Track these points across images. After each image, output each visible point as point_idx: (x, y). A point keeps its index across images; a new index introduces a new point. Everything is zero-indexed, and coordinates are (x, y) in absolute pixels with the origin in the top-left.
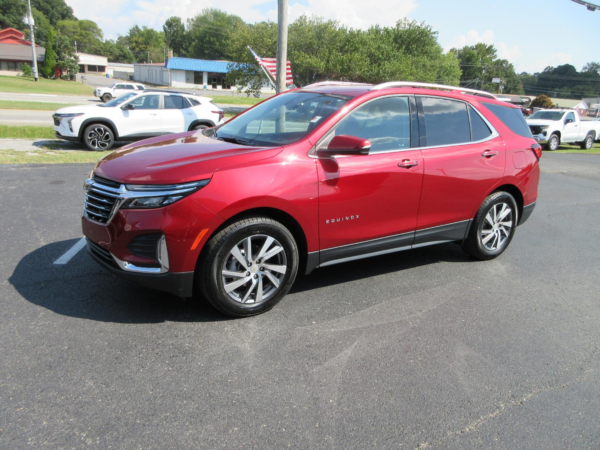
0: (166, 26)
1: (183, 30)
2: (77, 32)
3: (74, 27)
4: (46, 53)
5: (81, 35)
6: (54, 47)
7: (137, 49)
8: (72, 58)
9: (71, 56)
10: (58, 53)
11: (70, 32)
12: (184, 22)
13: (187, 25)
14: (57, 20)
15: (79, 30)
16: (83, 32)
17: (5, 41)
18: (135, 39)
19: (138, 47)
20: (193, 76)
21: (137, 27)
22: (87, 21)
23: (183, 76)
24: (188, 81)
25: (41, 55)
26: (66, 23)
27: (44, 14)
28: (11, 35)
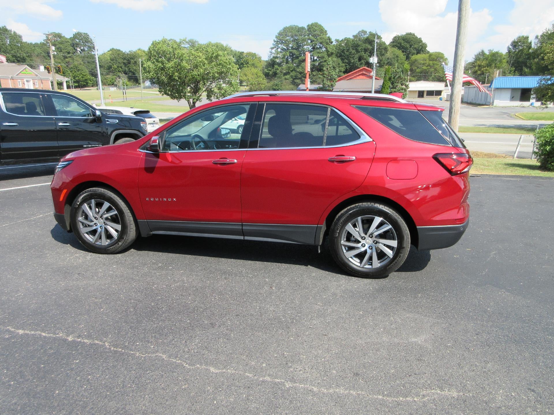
0: (510, 47)
1: (530, 47)
2: (426, 63)
3: (424, 60)
4: (383, 84)
5: (429, 65)
6: (390, 79)
7: (479, 72)
8: (404, 87)
9: (402, 85)
10: (392, 84)
11: (421, 64)
12: (532, 39)
13: (535, 43)
14: (412, 55)
15: (428, 61)
16: (431, 62)
17: (358, 78)
18: (478, 62)
19: (480, 70)
20: (519, 94)
21: (483, 52)
22: (436, 52)
23: (508, 94)
24: (513, 98)
25: (380, 86)
26: (419, 57)
27: (403, 52)
28: (362, 72)
